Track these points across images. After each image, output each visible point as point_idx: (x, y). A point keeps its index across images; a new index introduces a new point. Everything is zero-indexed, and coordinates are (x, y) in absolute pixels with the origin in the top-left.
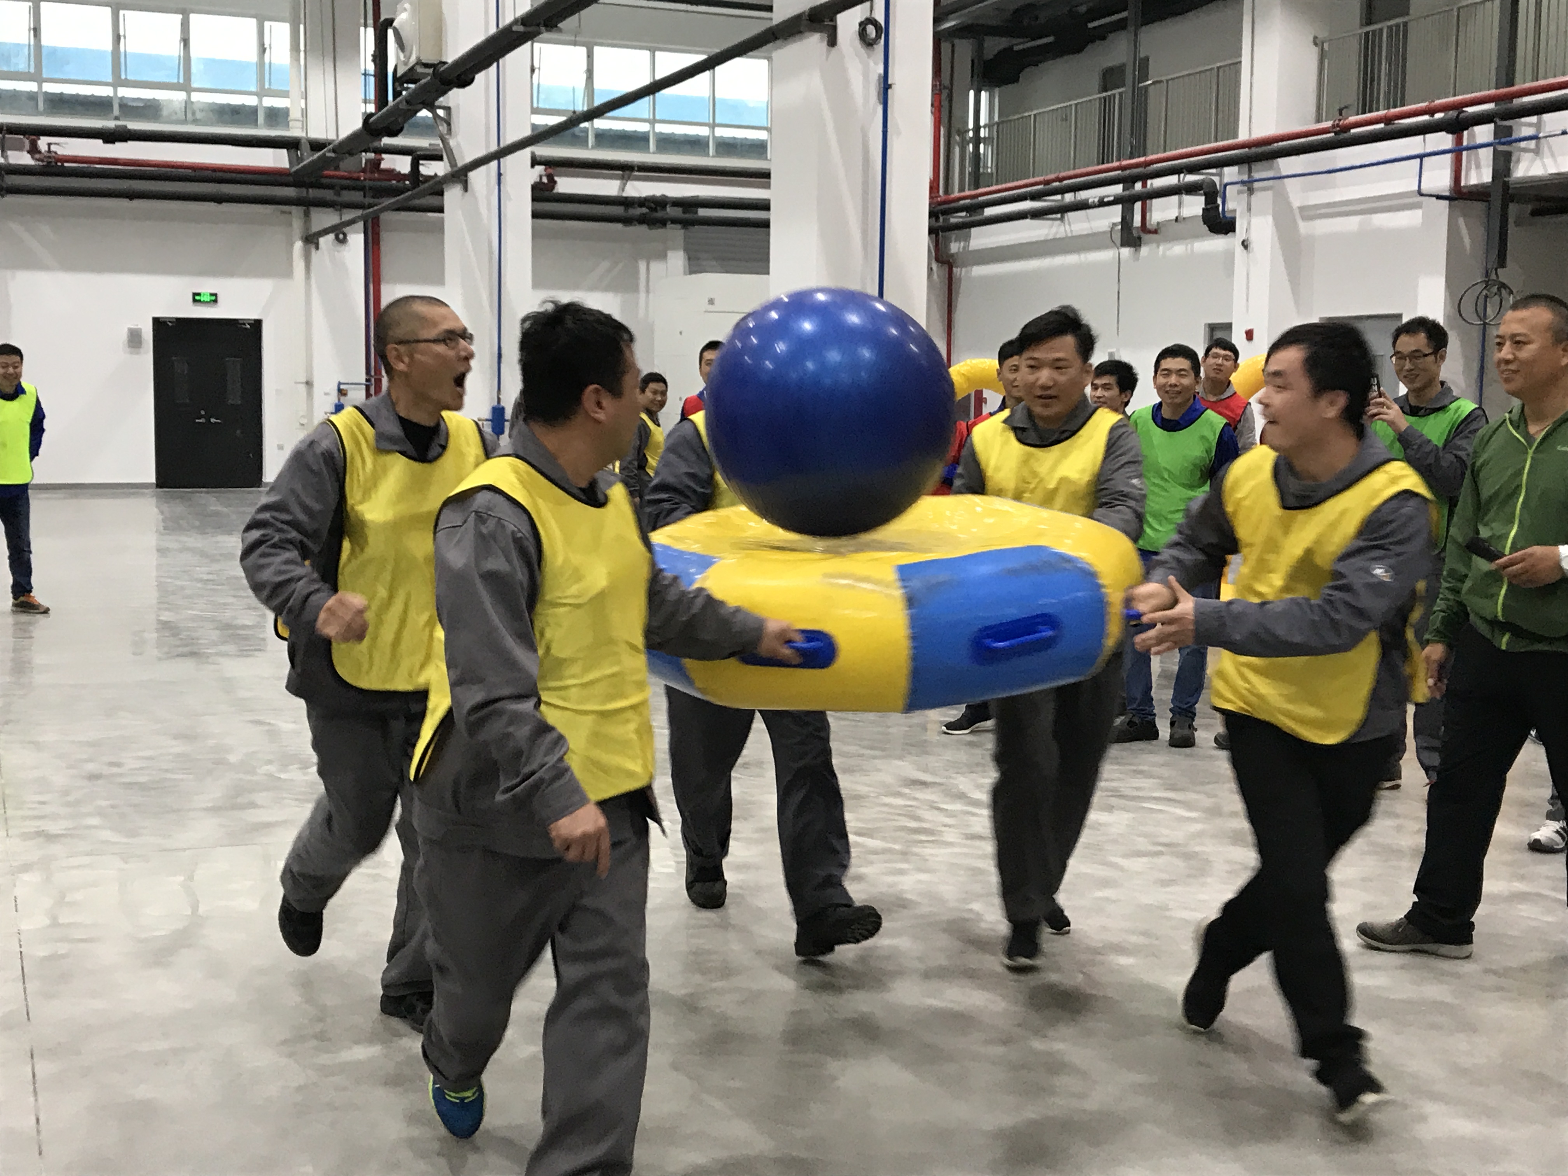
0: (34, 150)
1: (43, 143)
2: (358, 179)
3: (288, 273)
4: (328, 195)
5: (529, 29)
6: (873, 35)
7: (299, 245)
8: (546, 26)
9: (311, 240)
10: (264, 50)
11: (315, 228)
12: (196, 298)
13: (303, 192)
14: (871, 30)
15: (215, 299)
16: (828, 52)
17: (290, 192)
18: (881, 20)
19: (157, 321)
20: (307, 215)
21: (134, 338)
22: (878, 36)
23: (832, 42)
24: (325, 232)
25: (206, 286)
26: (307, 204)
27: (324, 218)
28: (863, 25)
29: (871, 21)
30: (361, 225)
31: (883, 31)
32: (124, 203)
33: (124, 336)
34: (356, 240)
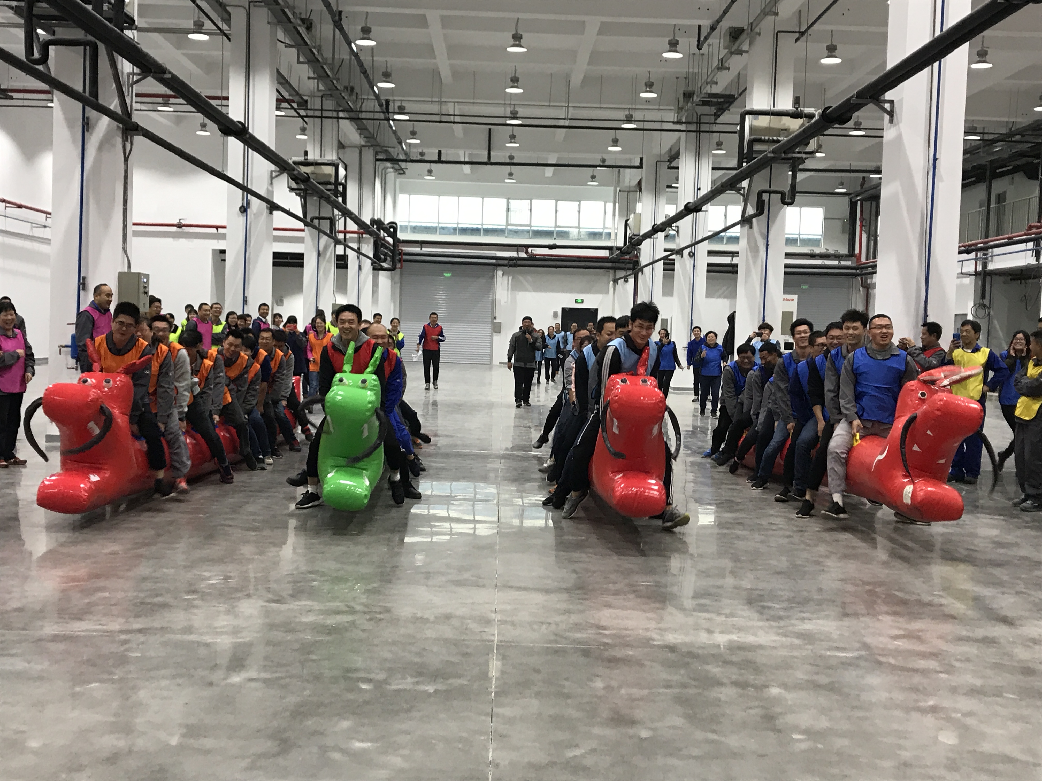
0: (527, 252)
1: (530, 250)
3: (607, 292)
4: (623, 265)
7: (612, 282)
9: (616, 281)
11: (617, 277)
12: (576, 301)
13: (614, 265)
15: (582, 301)
17: (610, 265)
19: (563, 309)
20: (615, 272)
21: (555, 315)
24: (620, 278)
25: (580, 297)
26: (615, 269)
27: (621, 274)
30: (633, 276)
32: (554, 269)
33: (552, 314)
34: (631, 281)
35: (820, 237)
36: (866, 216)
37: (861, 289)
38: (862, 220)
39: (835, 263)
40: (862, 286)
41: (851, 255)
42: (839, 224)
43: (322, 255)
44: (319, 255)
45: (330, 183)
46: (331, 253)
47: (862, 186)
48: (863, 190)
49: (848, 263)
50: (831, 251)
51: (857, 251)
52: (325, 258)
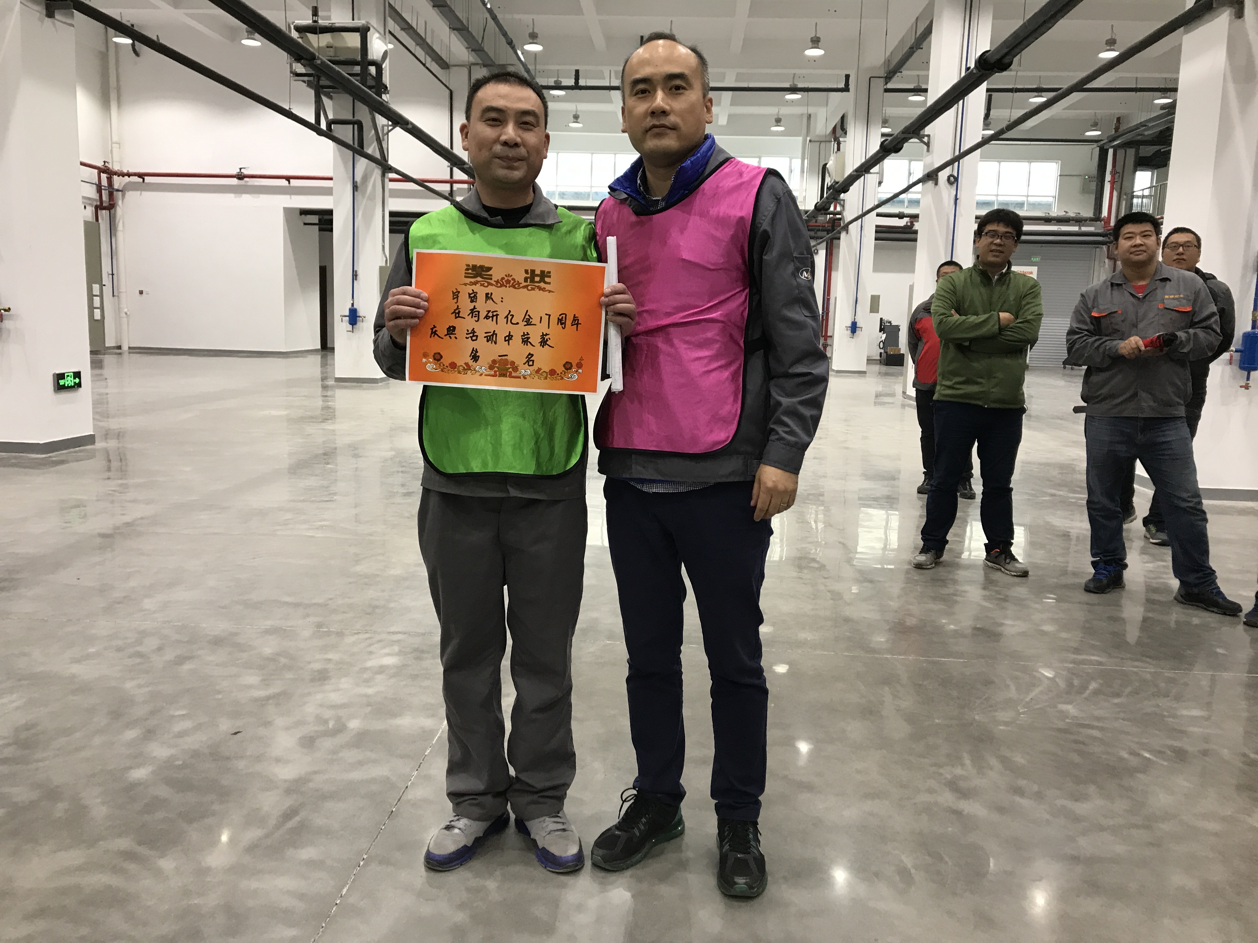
2: (824, 226)
5: (858, 173)
6: (953, 180)
8: (865, 171)
10: (792, 172)
14: (952, 179)
16: (935, 188)
18: (956, 175)
22: (955, 181)
23: (936, 184)
28: (949, 178)
29: (951, 175)
31: (956, 179)
35: (1051, 200)
36: (1119, 168)
37: (1107, 260)
38: (1113, 174)
39: (1075, 229)
40: (1108, 258)
41: (1097, 218)
42: (1077, 183)
43: (359, 189)
44: (355, 187)
45: (354, 63)
46: (374, 186)
47: (1117, 129)
48: (1118, 134)
49: (1091, 229)
50: (1071, 214)
51: (1105, 213)
52: (364, 194)
